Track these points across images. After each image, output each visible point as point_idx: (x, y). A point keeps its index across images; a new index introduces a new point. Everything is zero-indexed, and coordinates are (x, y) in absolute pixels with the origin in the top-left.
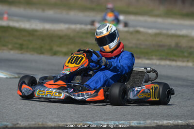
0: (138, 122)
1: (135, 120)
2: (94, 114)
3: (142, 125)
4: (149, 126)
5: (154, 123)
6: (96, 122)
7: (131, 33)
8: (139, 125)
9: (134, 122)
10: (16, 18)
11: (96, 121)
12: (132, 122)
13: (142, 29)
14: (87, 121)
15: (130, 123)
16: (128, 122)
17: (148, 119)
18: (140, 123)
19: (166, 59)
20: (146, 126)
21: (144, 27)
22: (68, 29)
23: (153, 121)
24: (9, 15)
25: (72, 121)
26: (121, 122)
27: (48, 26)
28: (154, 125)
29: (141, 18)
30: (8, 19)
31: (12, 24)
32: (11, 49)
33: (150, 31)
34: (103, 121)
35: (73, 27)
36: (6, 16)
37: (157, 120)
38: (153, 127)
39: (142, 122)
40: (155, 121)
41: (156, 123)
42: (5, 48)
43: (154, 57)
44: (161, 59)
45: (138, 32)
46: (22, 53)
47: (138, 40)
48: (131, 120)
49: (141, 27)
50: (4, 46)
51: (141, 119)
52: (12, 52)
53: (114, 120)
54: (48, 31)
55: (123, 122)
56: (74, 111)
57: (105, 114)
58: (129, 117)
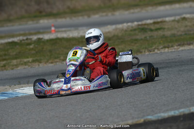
2: (153, 107)
6: (156, 115)
7: (178, 21)
10: (63, 29)
11: (156, 113)
13: (188, 16)
14: (148, 115)
15: (190, 110)
16: (188, 109)
21: (190, 13)
22: (116, 29)
24: (56, 27)
25: (133, 118)
29: (186, 5)
30: (55, 32)
31: (60, 35)
32: (64, 60)
34: (163, 112)
35: (120, 26)
36: (53, 29)
42: (56, 60)
45: (184, 19)
47: (186, 26)
48: (191, 107)
49: (186, 13)
50: (56, 58)
52: (65, 62)
53: (174, 110)
55: (182, 110)
56: (134, 108)
57: (164, 105)
58: (189, 104)
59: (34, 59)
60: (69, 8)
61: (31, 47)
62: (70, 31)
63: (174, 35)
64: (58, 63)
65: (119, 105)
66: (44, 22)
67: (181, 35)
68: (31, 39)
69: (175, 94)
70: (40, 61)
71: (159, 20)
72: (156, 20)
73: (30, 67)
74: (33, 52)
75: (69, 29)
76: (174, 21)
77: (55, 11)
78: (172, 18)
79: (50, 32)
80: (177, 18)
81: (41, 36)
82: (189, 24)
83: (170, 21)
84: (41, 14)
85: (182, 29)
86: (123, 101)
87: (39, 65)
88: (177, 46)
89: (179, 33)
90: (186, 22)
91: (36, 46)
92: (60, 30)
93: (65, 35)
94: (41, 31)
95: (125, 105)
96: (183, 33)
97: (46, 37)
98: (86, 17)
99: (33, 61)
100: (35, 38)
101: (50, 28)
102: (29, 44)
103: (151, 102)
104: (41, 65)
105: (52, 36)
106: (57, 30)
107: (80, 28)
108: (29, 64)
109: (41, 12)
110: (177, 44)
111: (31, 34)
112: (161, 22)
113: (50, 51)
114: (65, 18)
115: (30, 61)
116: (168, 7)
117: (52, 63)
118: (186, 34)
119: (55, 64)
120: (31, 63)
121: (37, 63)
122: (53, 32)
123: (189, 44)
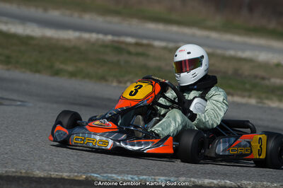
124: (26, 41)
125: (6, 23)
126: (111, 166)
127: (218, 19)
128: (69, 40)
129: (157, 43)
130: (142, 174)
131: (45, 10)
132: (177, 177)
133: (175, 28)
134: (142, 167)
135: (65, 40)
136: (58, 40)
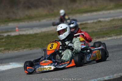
0: (109, 77)
1: (107, 76)
3: (112, 78)
4: (116, 78)
5: (119, 75)
7: (96, 23)
8: (110, 79)
9: (107, 77)
10: (24, 29)
12: (105, 77)
13: (102, 20)
15: (104, 78)
16: (103, 78)
17: (115, 73)
18: (110, 77)
19: (120, 35)
20: (114, 78)
21: (103, 18)
23: (118, 74)
26: (98, 79)
27: (44, 30)
28: (119, 76)
29: (100, 13)
30: (19, 31)
31: (21, 33)
32: (24, 49)
33: (107, 19)
36: (17, 29)
37: (121, 73)
38: (119, 78)
39: (111, 76)
40: (120, 74)
41: (120, 75)
42: (19, 49)
43: (112, 35)
44: (117, 35)
45: (100, 21)
46: (31, 50)
47: (101, 26)
49: (101, 18)
50: (19, 47)
51: (110, 74)
52: (25, 50)
53: (94, 79)
54: (45, 32)
55: (99, 79)
57: (88, 76)
58: (103, 75)
59: (6, 48)
60: (27, 15)
61: (4, 40)
62: (28, 30)
63: (93, 32)
64: (20, 51)
65: (60, 76)
66: (11, 25)
67: (98, 32)
68: (3, 36)
69: (95, 69)
70: (9, 49)
71: (84, 22)
72: (82, 23)
73: (2, 53)
74: (5, 44)
75: (27, 29)
76: (93, 23)
77: (18, 18)
78: (92, 21)
79: (15, 31)
80: (95, 21)
81: (9, 34)
82: (103, 24)
83: (91, 23)
84: (9, 20)
85: (99, 28)
86: (62, 74)
87: (8, 52)
88: (95, 38)
89: (97, 31)
90: (101, 24)
91: (7, 40)
92: (22, 29)
93: (24, 33)
94: (10, 30)
95: (63, 76)
96: (99, 31)
97: (13, 34)
98: (38, 21)
99: (5, 49)
100: (5, 35)
101: (15, 28)
102: (2, 39)
103: (80, 74)
104: (10, 52)
105: (17, 33)
106: (20, 29)
107: (34, 28)
108: (2, 51)
109: (9, 18)
110: (95, 37)
111: (3, 32)
112: (86, 24)
113: (15, 43)
114: (24, 22)
115: (3, 49)
116: (89, 14)
117: (17, 50)
118: (101, 31)
119: (18, 51)
120: (3, 50)
121: (7, 51)
122: (17, 31)
123: (103, 37)
124: (35, 36)
125: (25, 30)
126: (84, 78)
127: (112, 5)
128: (53, 30)
129: (89, 22)
130: (98, 77)
131: (40, 21)
132: (113, 75)
133: (95, 13)
134: (97, 75)
135: (51, 31)
136: (48, 32)
